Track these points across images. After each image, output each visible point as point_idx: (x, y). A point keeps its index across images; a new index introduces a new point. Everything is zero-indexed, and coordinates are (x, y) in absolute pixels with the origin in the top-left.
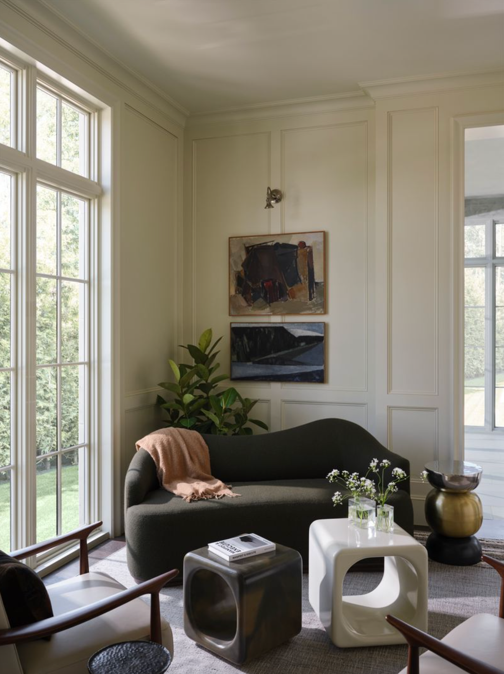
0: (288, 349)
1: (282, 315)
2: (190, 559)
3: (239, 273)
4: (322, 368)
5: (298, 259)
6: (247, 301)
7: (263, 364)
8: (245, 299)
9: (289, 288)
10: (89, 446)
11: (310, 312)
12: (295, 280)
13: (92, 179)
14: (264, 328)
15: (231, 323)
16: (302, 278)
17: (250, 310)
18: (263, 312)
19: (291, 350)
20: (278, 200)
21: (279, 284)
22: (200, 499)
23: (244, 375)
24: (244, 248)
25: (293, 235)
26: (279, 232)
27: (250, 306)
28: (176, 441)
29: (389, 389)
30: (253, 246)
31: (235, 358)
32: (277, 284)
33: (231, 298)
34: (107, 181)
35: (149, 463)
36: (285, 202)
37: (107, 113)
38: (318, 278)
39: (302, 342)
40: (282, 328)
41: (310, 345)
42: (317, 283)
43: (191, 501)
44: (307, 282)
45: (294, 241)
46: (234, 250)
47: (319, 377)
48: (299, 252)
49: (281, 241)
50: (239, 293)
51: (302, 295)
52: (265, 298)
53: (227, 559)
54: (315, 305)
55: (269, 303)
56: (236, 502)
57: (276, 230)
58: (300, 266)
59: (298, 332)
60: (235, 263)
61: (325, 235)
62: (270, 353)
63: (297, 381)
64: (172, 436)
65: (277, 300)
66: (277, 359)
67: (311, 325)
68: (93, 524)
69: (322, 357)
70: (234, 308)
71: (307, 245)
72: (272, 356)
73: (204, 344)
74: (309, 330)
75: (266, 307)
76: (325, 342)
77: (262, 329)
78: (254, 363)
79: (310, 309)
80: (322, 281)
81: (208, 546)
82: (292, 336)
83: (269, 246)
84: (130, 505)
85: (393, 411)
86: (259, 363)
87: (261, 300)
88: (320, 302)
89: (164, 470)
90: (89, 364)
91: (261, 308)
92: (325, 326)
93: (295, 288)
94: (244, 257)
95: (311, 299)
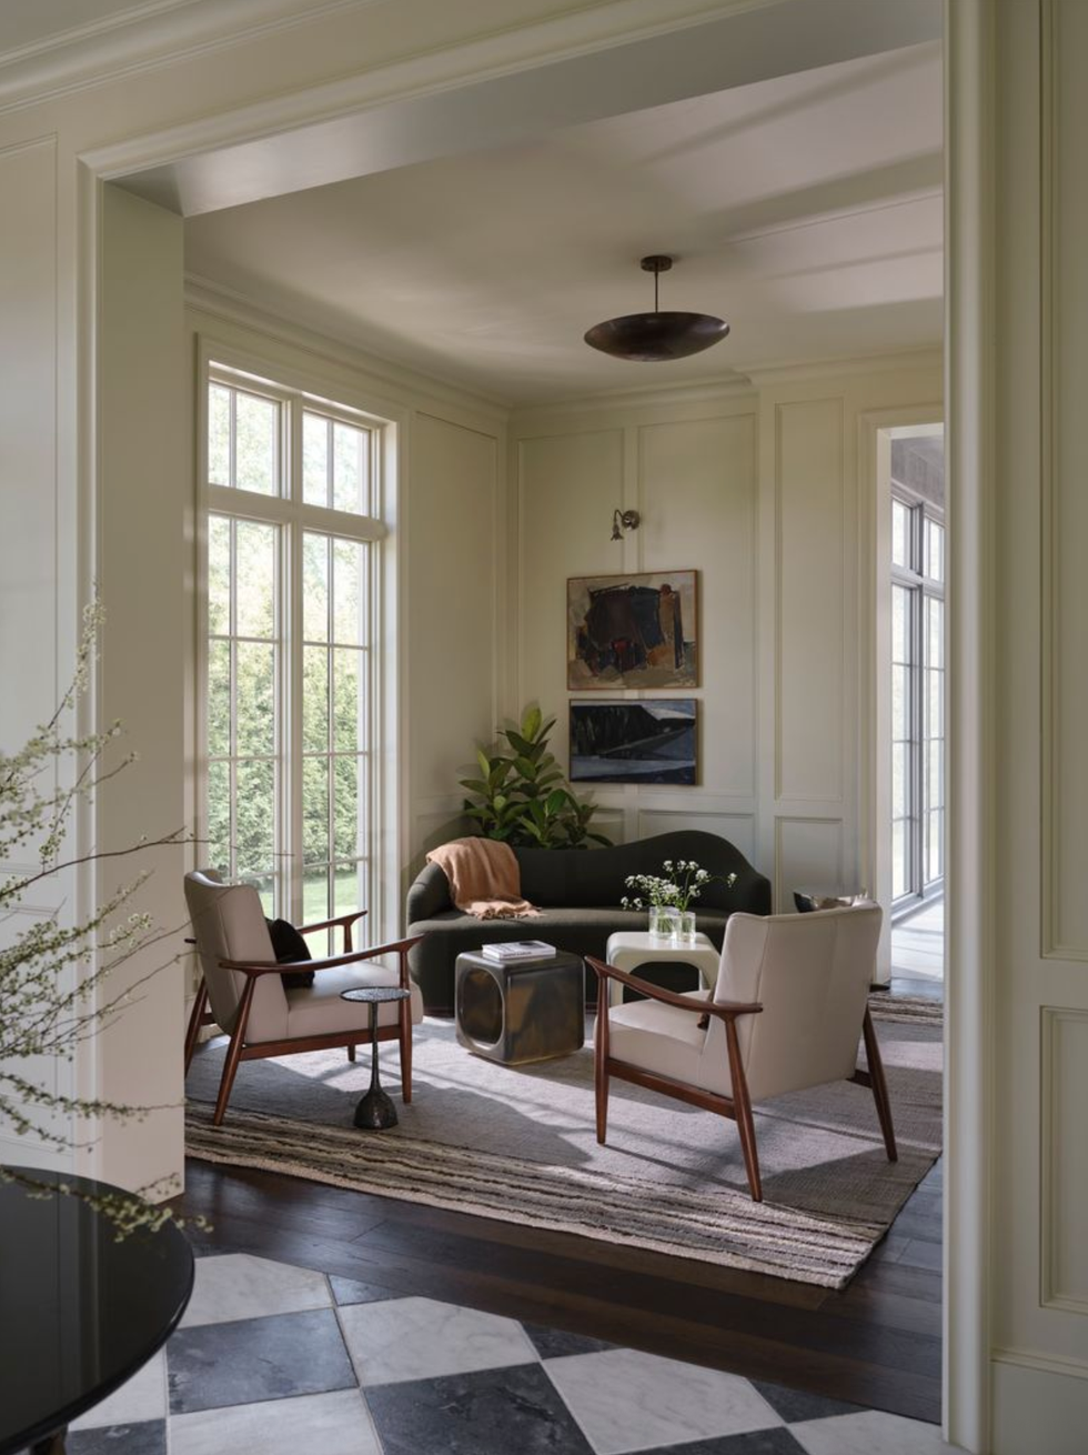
0: (647, 736)
1: (640, 688)
2: (461, 960)
3: (581, 629)
4: (693, 763)
5: (661, 610)
6: (592, 669)
7: (614, 758)
8: (590, 666)
9: (648, 651)
10: (370, 860)
11: (677, 684)
12: (657, 640)
13: (373, 516)
14: (615, 707)
15: (570, 700)
16: (666, 637)
17: (596, 682)
18: (613, 685)
19: (651, 739)
20: (635, 526)
21: (636, 645)
22: (495, 917)
23: (587, 775)
24: (587, 593)
25: (654, 576)
26: (635, 571)
27: (595, 675)
28: (475, 852)
29: (778, 792)
30: (600, 591)
31: (576, 749)
32: (632, 645)
33: (570, 666)
34: (392, 517)
35: (440, 879)
36: (644, 528)
37: (392, 429)
38: (688, 637)
39: (666, 726)
40: (640, 707)
41: (678, 732)
42: (686, 644)
43: (484, 918)
44: (673, 642)
45: (655, 584)
46: (573, 597)
47: (690, 777)
48: (661, 599)
49: (638, 584)
50: (582, 658)
51: (666, 661)
52: (616, 665)
53: (497, 956)
54: (683, 675)
55: (622, 672)
56: (538, 921)
57: (631, 568)
58: (663, 620)
59: (662, 713)
60: (576, 615)
61: (697, 574)
62: (623, 744)
63: (659, 783)
64: (472, 847)
65: (632, 668)
66: (631, 750)
67: (677, 704)
68: (374, 947)
69: (694, 749)
70: (574, 680)
71: (673, 589)
72: (627, 746)
73: (529, 730)
74: (675, 710)
75: (617, 679)
76: (697, 728)
77: (612, 709)
78: (602, 756)
79: (676, 680)
80: (693, 640)
81: (481, 949)
82: (653, 719)
83: (622, 591)
84: (412, 921)
85: (784, 824)
86: (608, 756)
87: (610, 667)
88: (690, 670)
89: (458, 887)
90: (369, 754)
91: (611, 679)
92: (697, 705)
93: (657, 650)
94: (587, 607)
95: (678, 666)
